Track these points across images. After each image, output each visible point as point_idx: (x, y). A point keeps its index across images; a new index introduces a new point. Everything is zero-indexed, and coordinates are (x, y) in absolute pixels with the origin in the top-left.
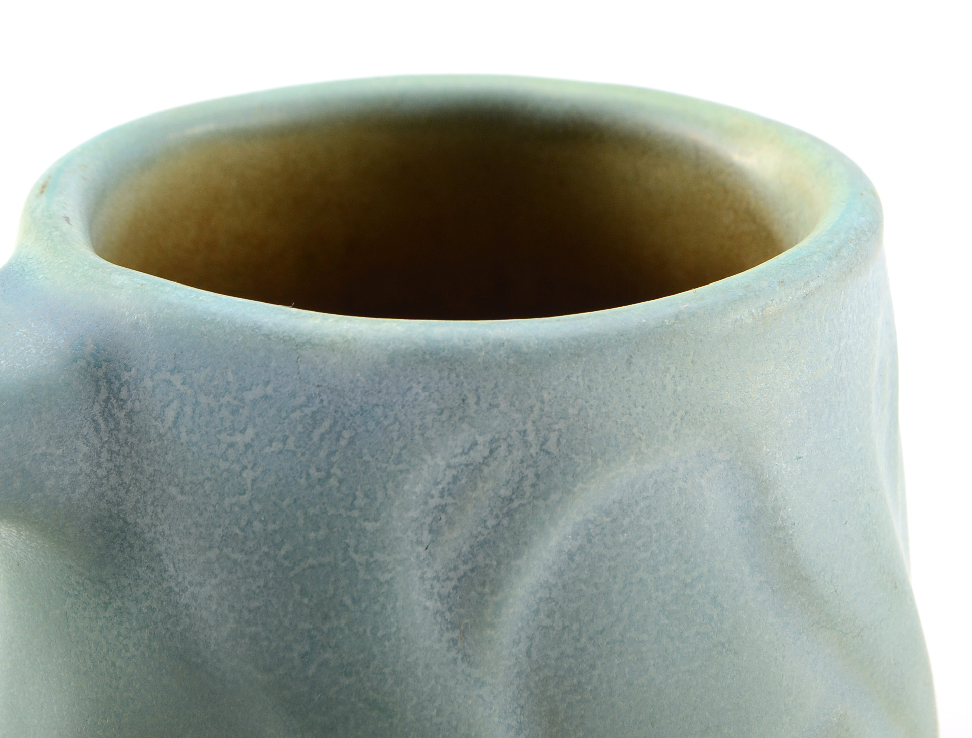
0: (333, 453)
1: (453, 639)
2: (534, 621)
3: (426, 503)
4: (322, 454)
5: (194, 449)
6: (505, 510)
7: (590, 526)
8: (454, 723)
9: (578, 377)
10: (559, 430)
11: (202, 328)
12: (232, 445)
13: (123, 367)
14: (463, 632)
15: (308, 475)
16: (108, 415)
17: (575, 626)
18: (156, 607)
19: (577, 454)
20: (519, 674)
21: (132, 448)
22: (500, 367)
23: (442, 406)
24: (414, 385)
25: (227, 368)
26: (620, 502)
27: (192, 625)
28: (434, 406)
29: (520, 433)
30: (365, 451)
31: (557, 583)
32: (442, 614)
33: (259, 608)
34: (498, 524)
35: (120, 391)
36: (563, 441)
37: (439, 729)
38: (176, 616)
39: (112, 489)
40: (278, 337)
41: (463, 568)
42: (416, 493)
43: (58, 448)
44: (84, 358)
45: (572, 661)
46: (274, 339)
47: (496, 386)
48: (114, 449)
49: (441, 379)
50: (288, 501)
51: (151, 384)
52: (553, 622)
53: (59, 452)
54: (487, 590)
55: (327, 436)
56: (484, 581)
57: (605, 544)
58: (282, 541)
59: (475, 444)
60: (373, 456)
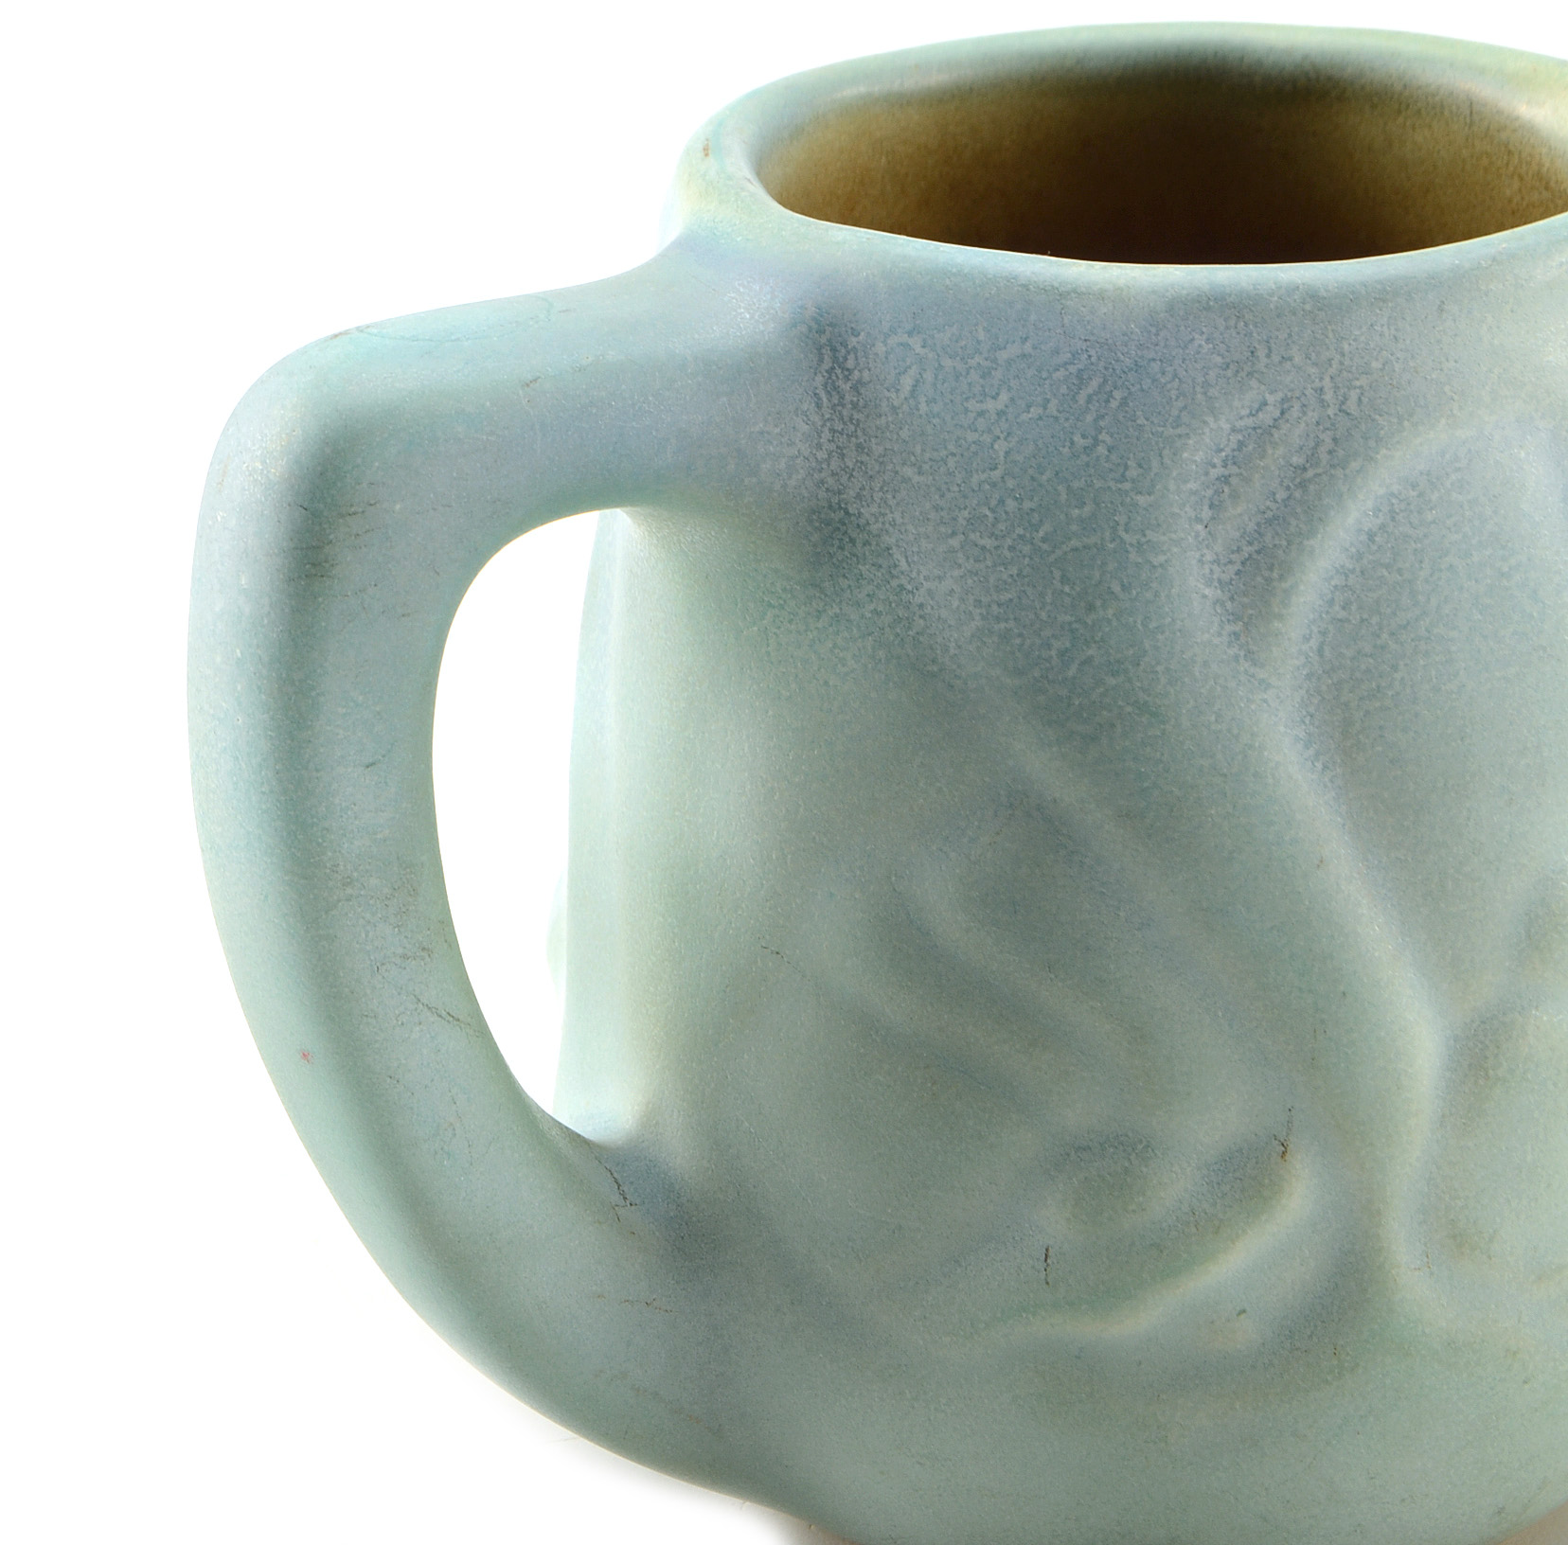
0: (1102, 417)
1: (1235, 634)
2: (1328, 612)
3: (1207, 474)
4: (1089, 418)
5: (935, 421)
6: (1298, 480)
7: (1394, 501)
8: (1235, 731)
9: (1382, 326)
10: (1361, 387)
11: (948, 282)
12: (981, 414)
13: (850, 331)
14: (1246, 625)
15: (1072, 443)
16: (831, 388)
17: (1375, 620)
18: (882, 609)
19: (1380, 415)
20: (1309, 677)
21: (858, 425)
22: (1294, 314)
23: (1228, 360)
24: (1197, 336)
25: (976, 325)
26: (1428, 474)
27: (928, 627)
28: (1219, 360)
29: (1316, 391)
30: (1139, 413)
31: (1354, 569)
32: (1223, 604)
33: (1011, 600)
34: (1289, 498)
35: (846, 359)
36: (1365, 400)
37: (1218, 737)
38: (907, 618)
39: (833, 474)
40: (1038, 287)
41: (1247, 550)
42: (1196, 461)
43: (776, 426)
44: (804, 323)
45: (1371, 661)
46: (1033, 289)
47: (1290, 335)
48: (836, 428)
49: (1227, 328)
50: (1048, 474)
51: (884, 349)
52: (1350, 614)
53: (777, 430)
54: (1275, 575)
55: (1095, 397)
56: (1273, 565)
57: (1411, 523)
58: (1041, 521)
59: (1265, 404)
60: (1147, 420)
